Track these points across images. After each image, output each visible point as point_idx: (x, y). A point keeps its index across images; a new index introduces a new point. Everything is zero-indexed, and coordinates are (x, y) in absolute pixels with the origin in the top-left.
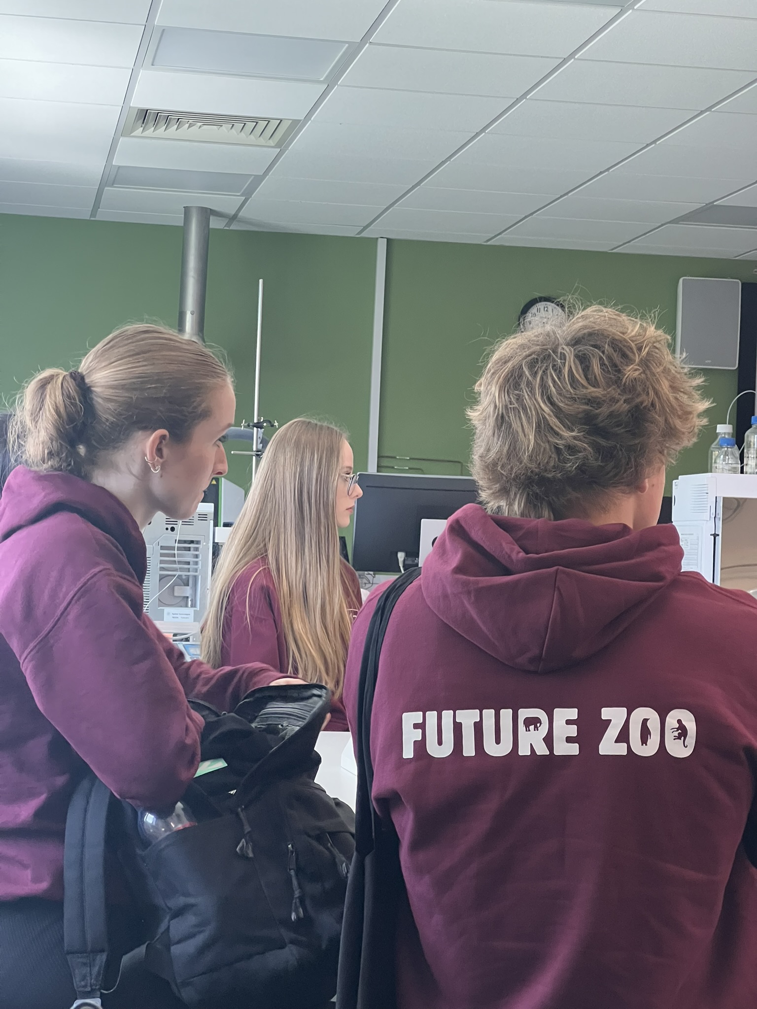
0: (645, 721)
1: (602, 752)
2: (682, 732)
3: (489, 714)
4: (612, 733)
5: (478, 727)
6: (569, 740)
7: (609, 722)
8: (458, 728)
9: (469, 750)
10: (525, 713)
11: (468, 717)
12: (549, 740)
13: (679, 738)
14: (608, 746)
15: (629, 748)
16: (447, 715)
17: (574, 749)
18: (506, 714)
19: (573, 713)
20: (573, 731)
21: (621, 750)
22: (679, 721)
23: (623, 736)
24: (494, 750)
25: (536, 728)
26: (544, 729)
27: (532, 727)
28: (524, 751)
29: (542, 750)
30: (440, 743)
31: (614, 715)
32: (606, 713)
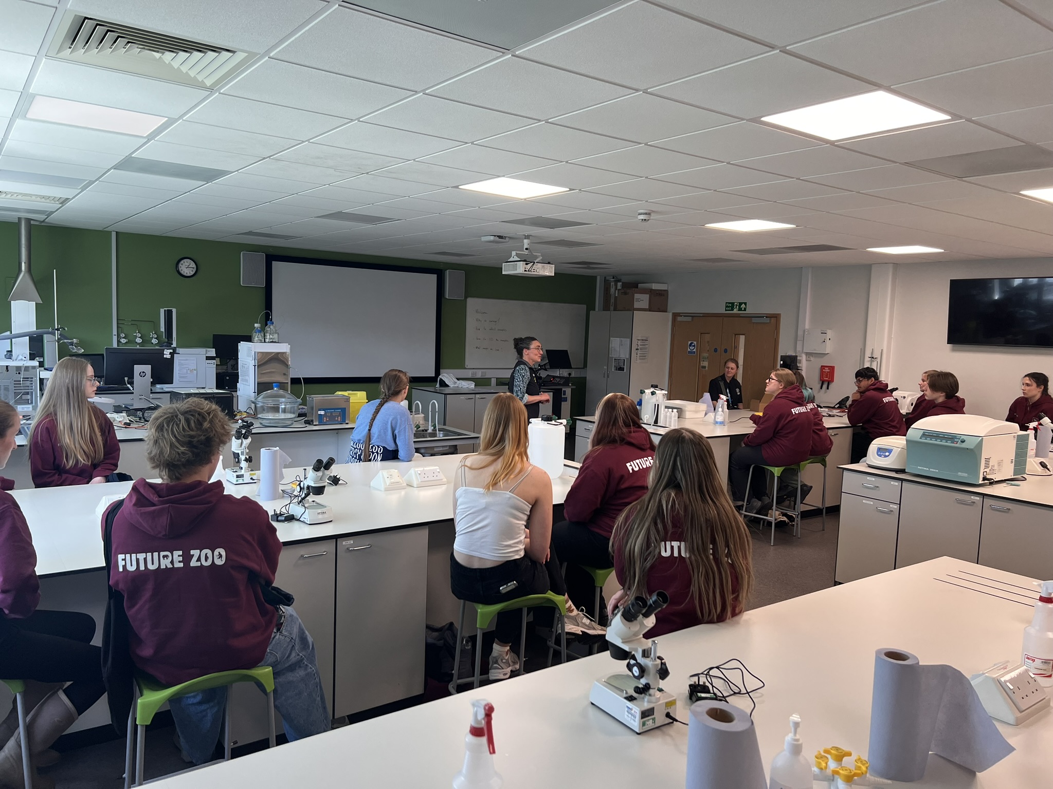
0: (206, 554)
1: (191, 565)
2: (220, 556)
3: (149, 555)
4: (195, 559)
5: (145, 559)
6: (180, 562)
7: (193, 555)
8: (138, 560)
9: (142, 568)
10: (162, 554)
11: (141, 556)
12: (172, 562)
13: (219, 558)
14: (194, 563)
15: (201, 563)
16: (134, 556)
17: (181, 565)
18: (156, 554)
19: (180, 553)
20: (181, 559)
21: (199, 564)
22: (219, 553)
23: (199, 560)
24: (151, 567)
25: (167, 559)
26: (170, 559)
27: (166, 558)
28: (163, 567)
29: (170, 566)
30: (131, 565)
31: (195, 553)
32: (192, 552)
